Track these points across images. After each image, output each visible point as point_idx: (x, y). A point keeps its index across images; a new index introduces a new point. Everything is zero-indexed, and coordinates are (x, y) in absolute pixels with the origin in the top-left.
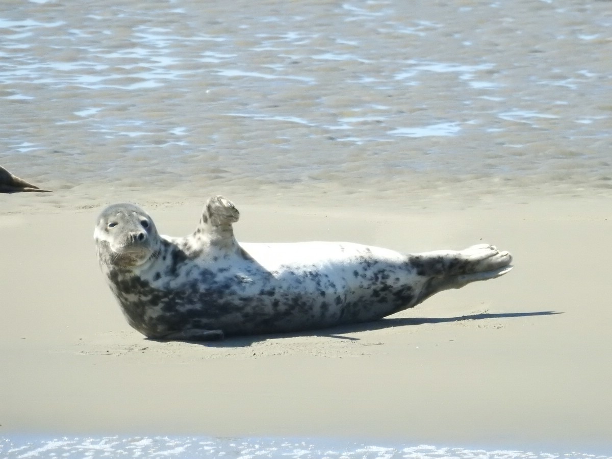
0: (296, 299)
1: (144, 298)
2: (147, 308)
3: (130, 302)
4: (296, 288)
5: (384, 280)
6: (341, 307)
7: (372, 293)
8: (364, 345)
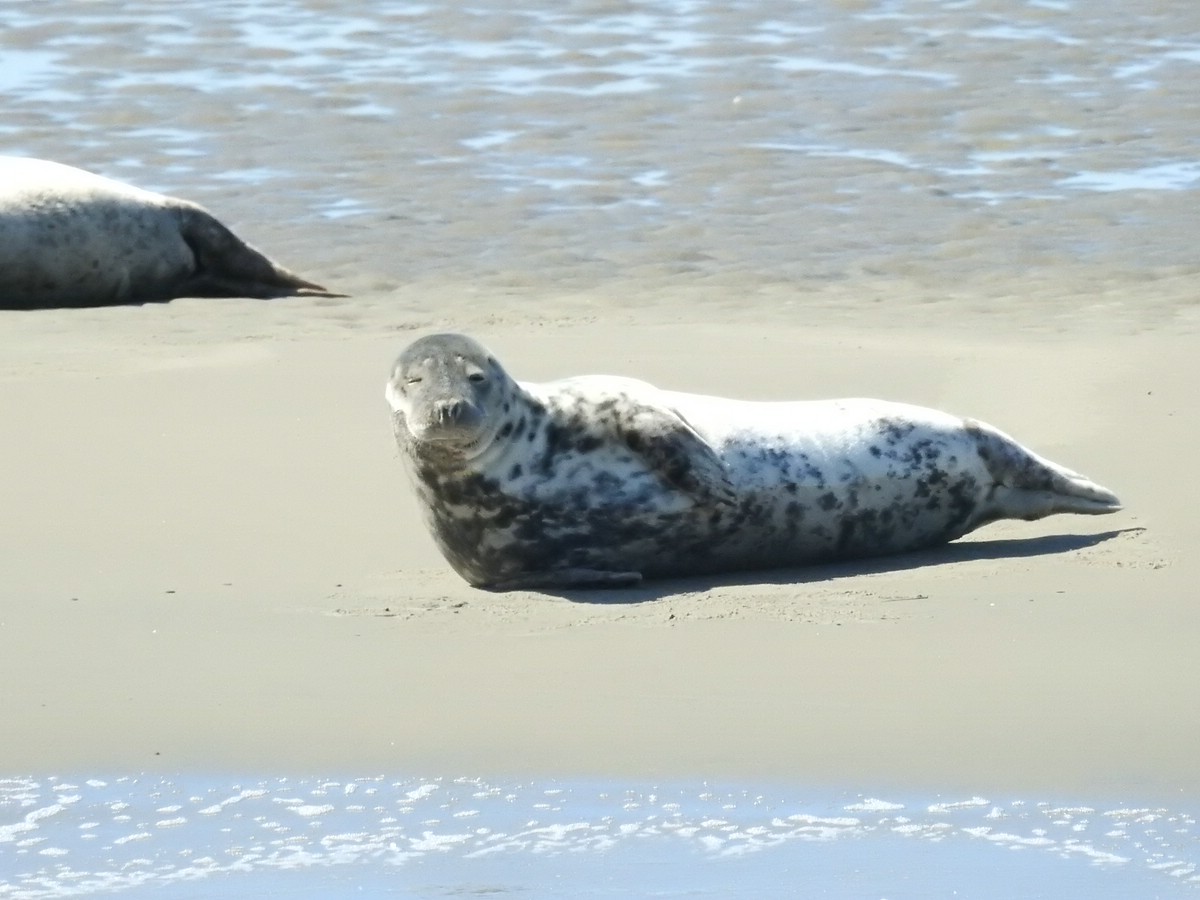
0: (751, 498)
1: (485, 514)
2: (487, 530)
3: (456, 520)
4: (751, 481)
5: (931, 461)
6: (839, 516)
7: (915, 489)
8: (889, 599)
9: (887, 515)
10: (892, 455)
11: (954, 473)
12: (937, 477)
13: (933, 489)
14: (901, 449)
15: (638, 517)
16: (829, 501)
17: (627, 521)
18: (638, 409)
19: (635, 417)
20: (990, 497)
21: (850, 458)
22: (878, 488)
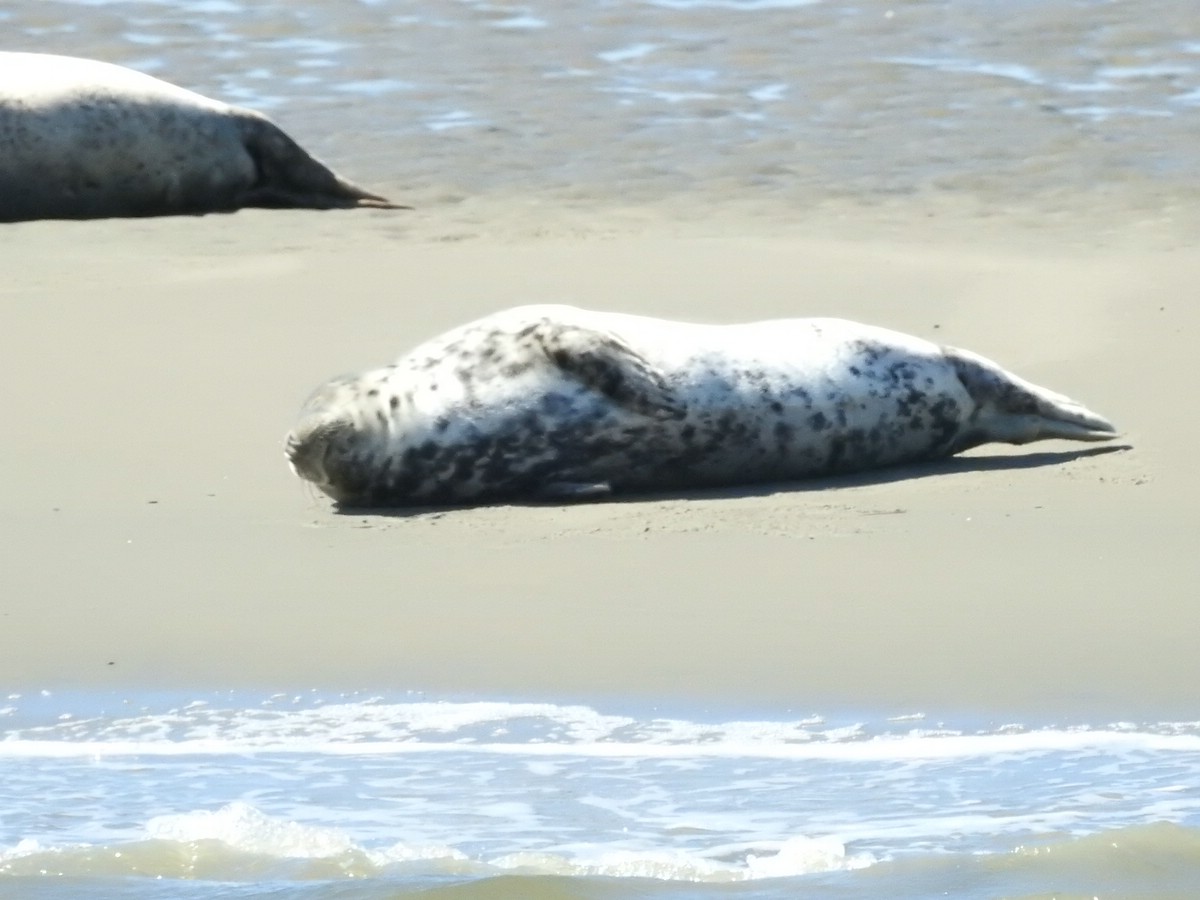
0: (727, 420)
4: (724, 399)
5: (907, 381)
6: (829, 436)
7: (897, 407)
8: (866, 513)
9: (875, 434)
10: (871, 375)
11: (933, 393)
12: (915, 397)
13: (914, 408)
14: (879, 369)
15: (600, 433)
16: (818, 420)
17: (590, 439)
18: (562, 329)
19: (561, 337)
20: (973, 418)
21: (832, 377)
22: (864, 407)
